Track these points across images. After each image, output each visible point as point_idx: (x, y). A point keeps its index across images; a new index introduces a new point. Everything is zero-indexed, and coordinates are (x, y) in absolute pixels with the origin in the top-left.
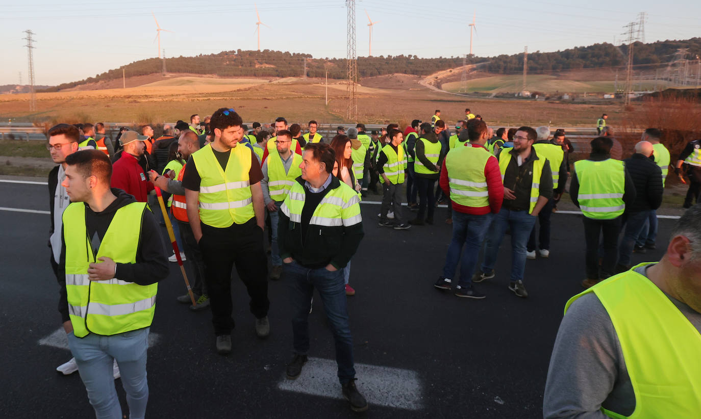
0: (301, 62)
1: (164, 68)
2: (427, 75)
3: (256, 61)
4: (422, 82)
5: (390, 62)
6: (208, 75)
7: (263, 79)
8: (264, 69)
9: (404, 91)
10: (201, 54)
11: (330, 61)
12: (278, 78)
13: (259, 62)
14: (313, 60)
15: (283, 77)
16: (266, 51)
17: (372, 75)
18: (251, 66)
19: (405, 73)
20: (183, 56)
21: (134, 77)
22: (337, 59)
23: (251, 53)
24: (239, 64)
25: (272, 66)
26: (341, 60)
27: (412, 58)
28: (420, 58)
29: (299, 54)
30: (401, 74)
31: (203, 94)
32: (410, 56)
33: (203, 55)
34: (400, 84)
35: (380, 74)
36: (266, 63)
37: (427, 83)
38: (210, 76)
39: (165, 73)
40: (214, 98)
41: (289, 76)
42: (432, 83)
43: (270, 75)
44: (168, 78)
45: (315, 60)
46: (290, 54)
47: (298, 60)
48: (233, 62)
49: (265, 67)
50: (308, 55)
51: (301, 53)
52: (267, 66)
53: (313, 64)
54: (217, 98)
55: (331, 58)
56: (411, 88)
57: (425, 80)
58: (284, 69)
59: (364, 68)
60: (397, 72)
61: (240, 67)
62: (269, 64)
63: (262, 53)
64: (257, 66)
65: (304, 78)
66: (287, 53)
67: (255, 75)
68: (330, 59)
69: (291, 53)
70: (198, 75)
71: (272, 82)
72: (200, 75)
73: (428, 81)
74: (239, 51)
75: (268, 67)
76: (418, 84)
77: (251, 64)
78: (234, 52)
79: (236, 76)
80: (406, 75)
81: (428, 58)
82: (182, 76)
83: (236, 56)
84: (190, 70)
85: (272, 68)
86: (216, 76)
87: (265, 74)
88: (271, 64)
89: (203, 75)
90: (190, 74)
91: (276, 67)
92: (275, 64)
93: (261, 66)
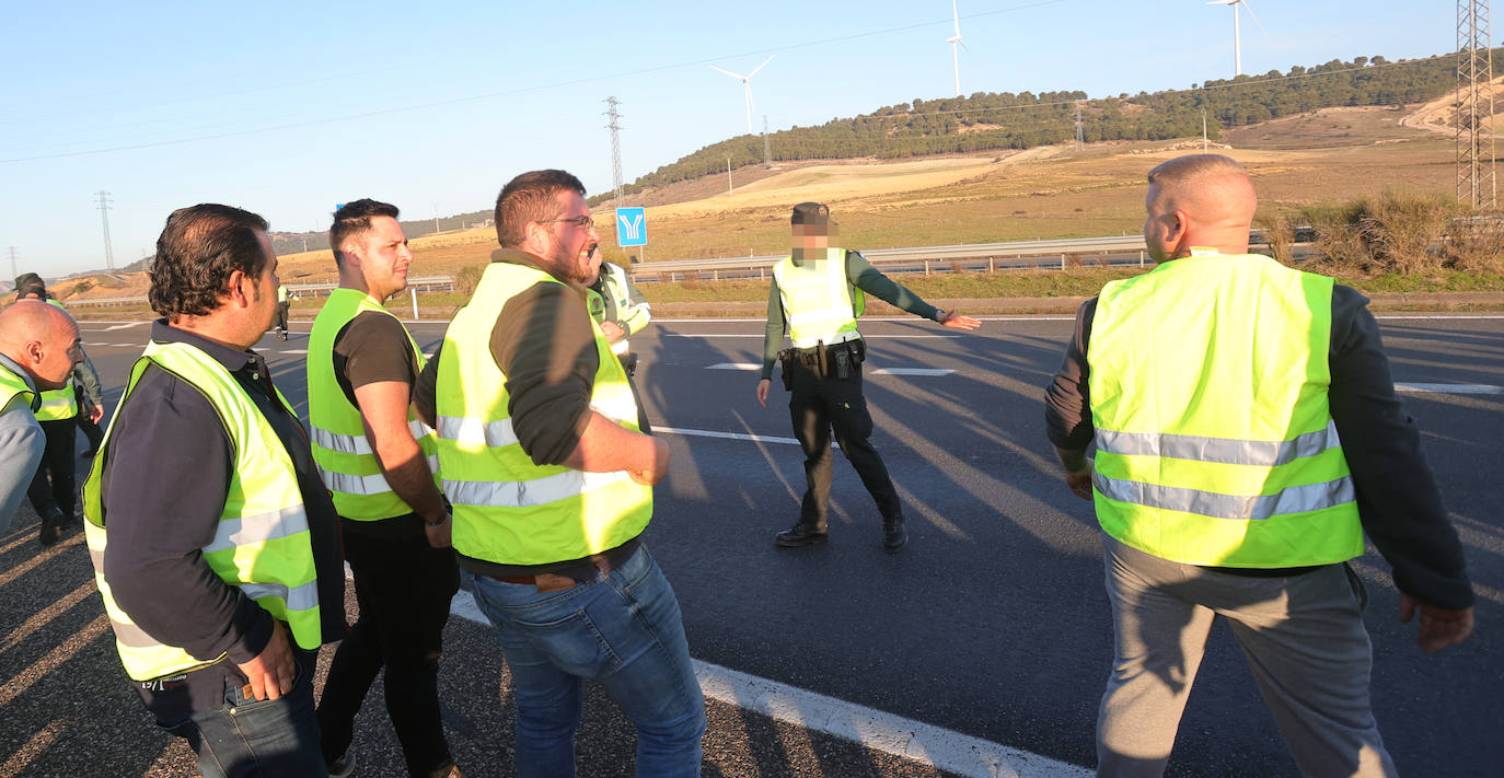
0: (1062, 111)
1: (768, 154)
2: (1422, 100)
3: (957, 121)
4: (1409, 121)
5: (1304, 82)
6: (858, 160)
7: (978, 157)
8: (979, 136)
9: (1358, 148)
10: (836, 118)
11: (1132, 101)
12: (1013, 151)
13: (963, 123)
14: (1088, 103)
15: (1024, 148)
16: (976, 97)
17: (1251, 120)
18: (947, 131)
19: (1355, 105)
20: (800, 126)
21: (708, 177)
22: (1150, 93)
23: (944, 105)
24: (922, 130)
26: (1161, 96)
27: (1369, 64)
28: (1394, 60)
29: (1054, 93)
30: (1339, 109)
32: (1360, 60)
33: (839, 119)
34: (1343, 132)
35: (1275, 114)
36: (980, 122)
37: (1426, 120)
38: (862, 160)
39: (769, 163)
41: (1041, 145)
42: (1445, 119)
43: (994, 147)
44: (777, 173)
45: (1097, 104)
46: (1034, 96)
47: (1055, 106)
48: (906, 129)
49: (981, 130)
50: (1075, 92)
51: (1058, 92)
52: (985, 127)
53: (1093, 111)
55: (1133, 93)
56: (1381, 138)
57: (1418, 115)
58: (1026, 132)
59: (1226, 106)
60: (1328, 106)
61: (924, 136)
62: (990, 123)
63: (967, 101)
64: (962, 130)
65: (1075, 146)
66: (1026, 96)
67: (959, 149)
68: (1132, 95)
69: (1036, 93)
70: (836, 161)
71: (1002, 162)
72: (840, 161)
73: (1433, 115)
74: (916, 102)
75: (987, 131)
76: (1399, 126)
77: (948, 128)
78: (905, 106)
79: (916, 155)
80: (1354, 109)
81: (1419, 57)
82: (803, 166)
83: (912, 113)
84: (819, 151)
85: (996, 131)
86: (874, 160)
87: (982, 146)
88: (991, 123)
89: (847, 161)
90: (824, 161)
91: (1004, 128)
92: (1002, 122)
93: (971, 129)
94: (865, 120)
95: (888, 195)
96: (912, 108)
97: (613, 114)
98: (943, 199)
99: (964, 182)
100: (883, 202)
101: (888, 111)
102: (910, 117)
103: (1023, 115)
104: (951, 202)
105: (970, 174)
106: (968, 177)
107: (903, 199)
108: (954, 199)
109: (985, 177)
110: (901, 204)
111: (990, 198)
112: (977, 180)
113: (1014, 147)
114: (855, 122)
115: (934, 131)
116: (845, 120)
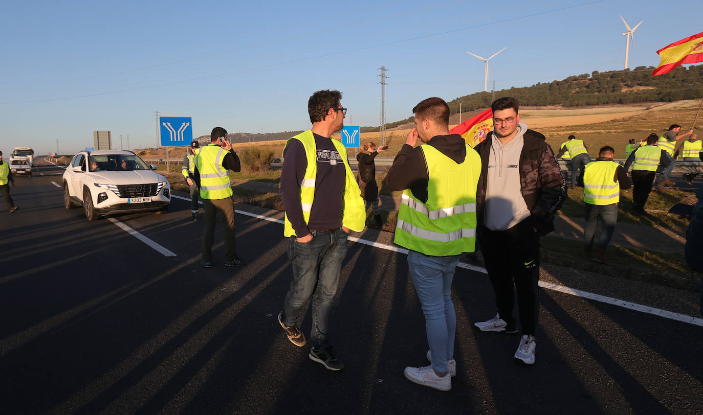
3: (622, 84)
6: (549, 107)
7: (633, 107)
8: (636, 93)
10: (539, 83)
12: (661, 104)
13: (626, 85)
15: (670, 101)
16: (640, 70)
18: (614, 91)
20: (515, 87)
23: (613, 75)
24: (596, 90)
25: (650, 88)
31: (561, 127)
33: (541, 83)
36: (640, 85)
38: (554, 107)
40: (582, 132)
41: (684, 99)
43: (646, 100)
48: (585, 89)
49: (639, 90)
52: (642, 88)
54: (586, 132)
58: (673, 91)
61: (596, 93)
62: (646, 85)
63: (632, 72)
64: (624, 90)
67: (621, 102)
70: (535, 107)
71: (651, 110)
72: (538, 107)
74: (595, 73)
75: (643, 90)
77: (615, 88)
78: (587, 75)
79: (589, 105)
83: (591, 80)
84: (525, 102)
85: (650, 90)
86: (560, 107)
87: (637, 100)
88: (648, 85)
89: (542, 107)
90: (525, 107)
91: (656, 88)
92: (656, 85)
93: (631, 89)
94: (557, 83)
95: (558, 127)
96: (591, 77)
97: (383, 76)
98: (594, 131)
99: (612, 121)
100: (553, 131)
101: (575, 79)
102: (588, 82)
103: (673, 80)
104: (600, 133)
105: (618, 116)
106: (617, 118)
107: (567, 130)
108: (602, 131)
109: (630, 118)
110: (564, 133)
111: (629, 132)
112: (624, 120)
113: (662, 100)
114: (551, 85)
115: (604, 90)
116: (545, 84)
